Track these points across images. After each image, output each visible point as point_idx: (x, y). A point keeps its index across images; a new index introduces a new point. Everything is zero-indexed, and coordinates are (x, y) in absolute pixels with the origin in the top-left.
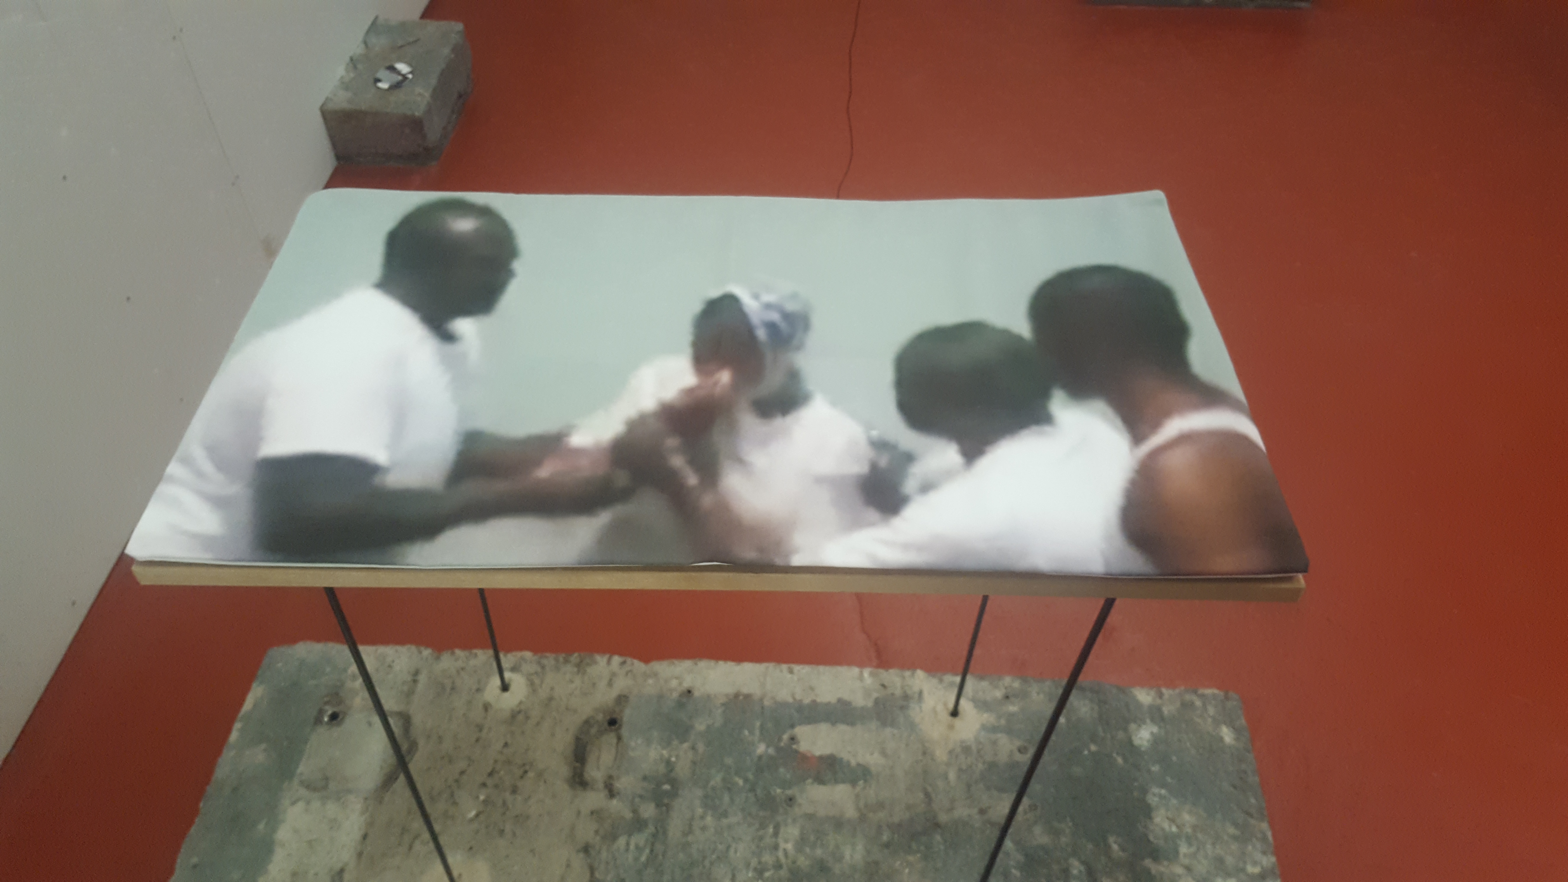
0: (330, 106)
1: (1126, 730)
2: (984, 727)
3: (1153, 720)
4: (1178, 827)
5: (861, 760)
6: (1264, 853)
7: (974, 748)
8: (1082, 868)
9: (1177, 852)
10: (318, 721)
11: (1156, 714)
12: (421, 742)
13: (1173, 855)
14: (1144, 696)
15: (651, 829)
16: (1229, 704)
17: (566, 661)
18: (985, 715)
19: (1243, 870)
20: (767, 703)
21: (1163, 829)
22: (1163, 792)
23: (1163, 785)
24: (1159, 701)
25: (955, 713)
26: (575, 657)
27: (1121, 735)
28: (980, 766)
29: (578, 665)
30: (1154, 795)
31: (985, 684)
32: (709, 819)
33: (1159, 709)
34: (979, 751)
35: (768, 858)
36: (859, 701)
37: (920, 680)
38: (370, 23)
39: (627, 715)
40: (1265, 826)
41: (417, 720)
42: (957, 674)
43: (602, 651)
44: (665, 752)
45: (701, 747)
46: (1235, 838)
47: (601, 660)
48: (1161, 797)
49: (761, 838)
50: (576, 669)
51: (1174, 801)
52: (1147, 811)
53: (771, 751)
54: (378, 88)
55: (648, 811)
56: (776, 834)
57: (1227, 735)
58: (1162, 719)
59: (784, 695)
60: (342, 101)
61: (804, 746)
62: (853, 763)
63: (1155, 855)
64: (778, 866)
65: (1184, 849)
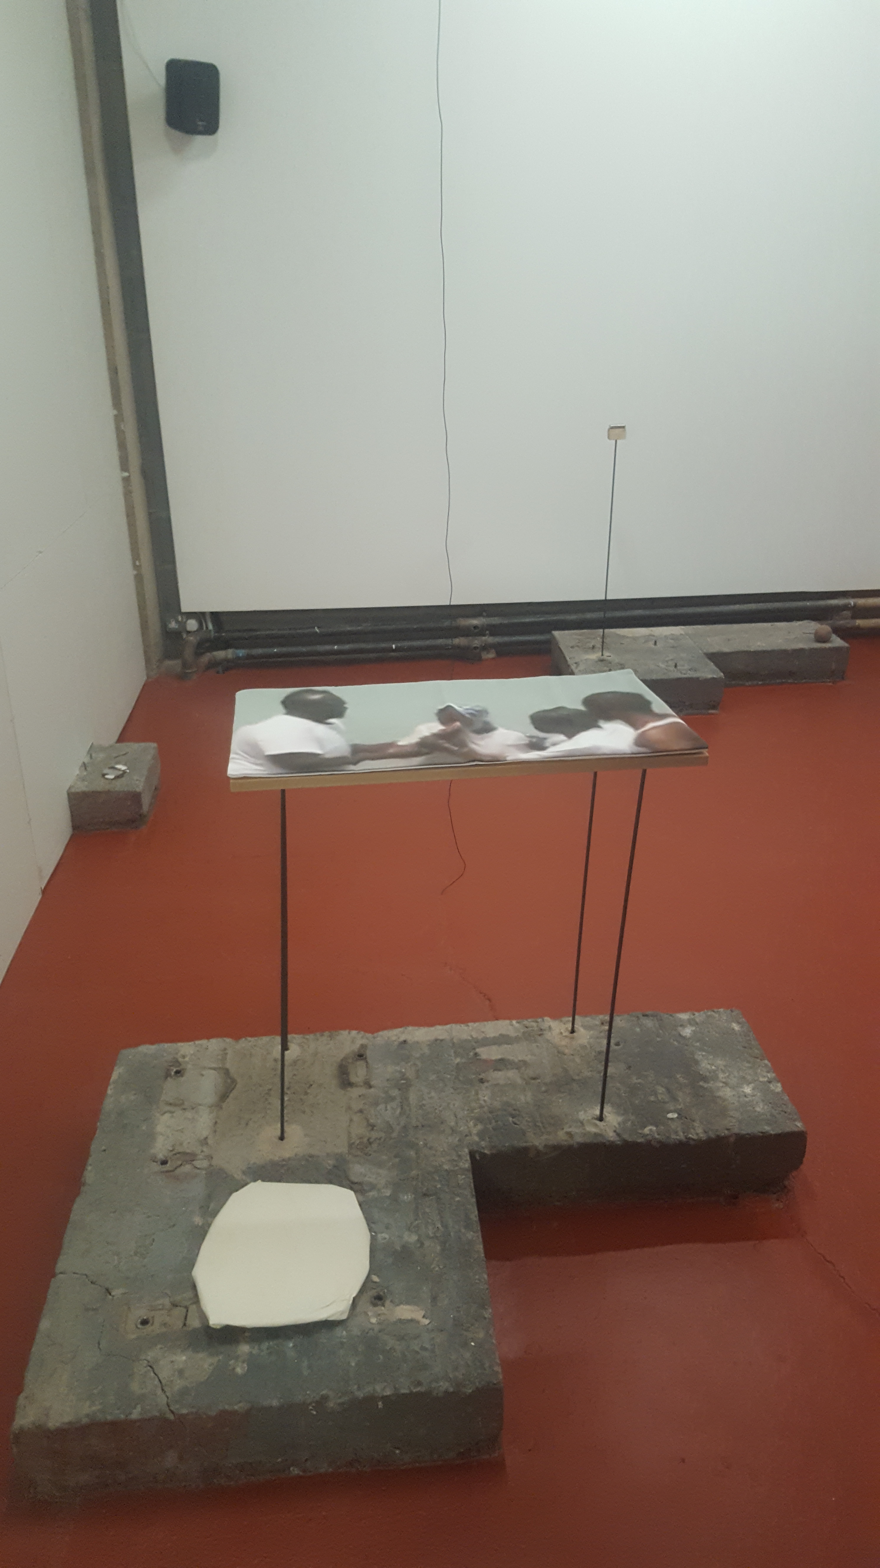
0: (73, 790)
1: (676, 1030)
2: (591, 1038)
3: (691, 1024)
4: (715, 1066)
5: (520, 1058)
6: (768, 1072)
7: (588, 1046)
8: (664, 1090)
9: (718, 1078)
10: (167, 1075)
11: (691, 1022)
12: (239, 1080)
13: (715, 1078)
14: (684, 1016)
15: (398, 1100)
16: (734, 1014)
17: (322, 1035)
18: (592, 1032)
19: (757, 1080)
20: (455, 1041)
21: (708, 1069)
22: (704, 1053)
23: (703, 1050)
24: (692, 1017)
25: (573, 1031)
26: (327, 1033)
27: (674, 1032)
28: (594, 1053)
29: (330, 1036)
30: (699, 1055)
31: (588, 1019)
32: (433, 1094)
33: (694, 1020)
34: (591, 1047)
35: (473, 1104)
36: (512, 1033)
37: (548, 1022)
38: (89, 747)
39: (368, 1053)
40: (766, 1062)
41: (232, 1071)
42: (570, 1017)
43: (344, 1029)
44: (397, 1068)
45: (419, 1063)
46: (751, 1068)
47: (345, 1033)
48: (703, 1056)
49: (469, 1097)
50: (329, 1039)
51: (711, 1057)
52: (697, 1062)
53: (463, 1060)
54: (107, 779)
55: (395, 1093)
56: (477, 1094)
57: (736, 1027)
58: (697, 1024)
59: (465, 1036)
60: (82, 787)
61: (484, 1056)
62: (516, 1060)
63: (705, 1079)
64: (481, 1107)
65: (721, 1075)
